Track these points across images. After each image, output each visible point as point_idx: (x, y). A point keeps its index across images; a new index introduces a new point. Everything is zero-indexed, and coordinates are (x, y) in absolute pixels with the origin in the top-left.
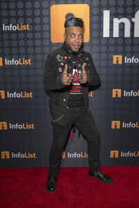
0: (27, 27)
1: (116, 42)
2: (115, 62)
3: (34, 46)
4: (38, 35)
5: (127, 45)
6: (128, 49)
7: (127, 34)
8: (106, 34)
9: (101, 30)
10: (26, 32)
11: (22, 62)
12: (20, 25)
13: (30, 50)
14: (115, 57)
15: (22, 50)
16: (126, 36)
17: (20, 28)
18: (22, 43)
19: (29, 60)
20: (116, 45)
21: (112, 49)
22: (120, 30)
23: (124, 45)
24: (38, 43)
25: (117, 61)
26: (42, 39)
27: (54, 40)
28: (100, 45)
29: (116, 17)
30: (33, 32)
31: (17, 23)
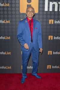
0: (8, 5)
1: (51, 13)
2: (50, 23)
3: (12, 14)
4: (13, 9)
5: (56, 15)
6: (56, 17)
7: (56, 10)
8: (46, 9)
9: (44, 7)
10: (7, 7)
11: (5, 22)
12: (5, 4)
13: (10, 16)
14: (50, 21)
15: (6, 16)
16: (55, 11)
17: (5, 5)
18: (6, 12)
19: (9, 21)
20: (51, 15)
21: (49, 16)
22: (53, 8)
23: (55, 15)
24: (13, 13)
25: (51, 22)
26: (15, 11)
27: (21, 12)
28: (43, 15)
29: (51, 1)
30: (11, 7)
31: (3, 2)
